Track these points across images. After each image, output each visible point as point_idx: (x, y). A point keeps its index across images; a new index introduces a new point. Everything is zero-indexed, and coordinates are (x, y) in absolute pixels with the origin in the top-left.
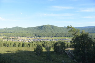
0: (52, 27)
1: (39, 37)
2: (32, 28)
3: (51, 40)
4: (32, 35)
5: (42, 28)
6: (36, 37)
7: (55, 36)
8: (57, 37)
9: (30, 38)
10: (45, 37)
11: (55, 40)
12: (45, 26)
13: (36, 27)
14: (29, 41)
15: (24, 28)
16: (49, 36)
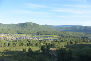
0: (34, 24)
1: (21, 35)
2: (14, 24)
3: (33, 38)
4: (14, 32)
5: (24, 25)
6: (18, 34)
7: (37, 34)
8: (38, 34)
9: (13, 36)
10: (27, 34)
11: (37, 38)
12: (28, 23)
13: (19, 24)
14: (13, 38)
15: (6, 24)
16: (30, 34)
